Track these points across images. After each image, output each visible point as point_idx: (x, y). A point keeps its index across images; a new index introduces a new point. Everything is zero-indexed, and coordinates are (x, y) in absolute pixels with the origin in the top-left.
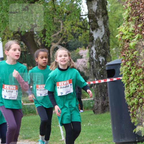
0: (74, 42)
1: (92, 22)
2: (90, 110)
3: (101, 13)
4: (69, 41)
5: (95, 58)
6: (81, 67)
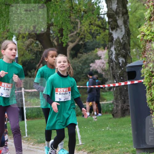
0: (92, 42)
1: (111, 21)
2: (109, 113)
3: (121, 13)
4: (87, 40)
5: (114, 59)
6: (100, 68)
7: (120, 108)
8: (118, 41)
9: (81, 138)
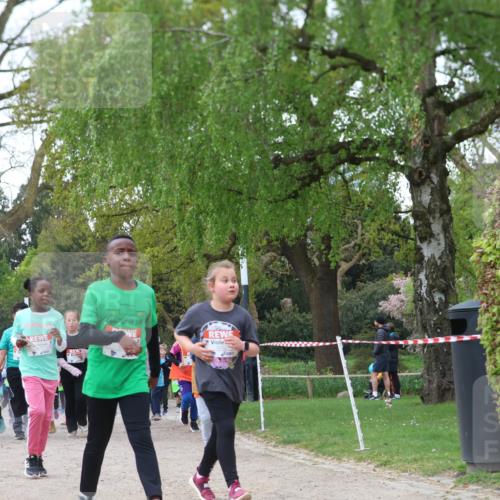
0: (382, 261)
1: (420, 225)
2: (413, 394)
3: (438, 210)
4: (374, 259)
5: (425, 294)
7: (435, 385)
8: (432, 262)
9: (364, 439)
